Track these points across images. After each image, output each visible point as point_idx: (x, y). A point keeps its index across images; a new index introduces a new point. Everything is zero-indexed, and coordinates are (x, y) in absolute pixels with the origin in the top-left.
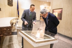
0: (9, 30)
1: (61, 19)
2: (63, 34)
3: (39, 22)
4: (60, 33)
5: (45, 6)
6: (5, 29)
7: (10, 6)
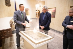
0: (9, 32)
1: (54, 17)
2: (57, 30)
3: (35, 19)
4: (54, 29)
5: (40, 5)
6: (6, 31)
7: (8, 6)
